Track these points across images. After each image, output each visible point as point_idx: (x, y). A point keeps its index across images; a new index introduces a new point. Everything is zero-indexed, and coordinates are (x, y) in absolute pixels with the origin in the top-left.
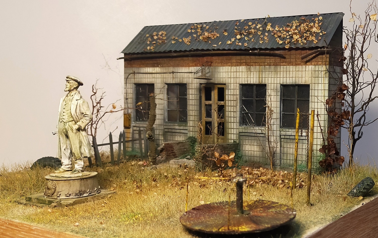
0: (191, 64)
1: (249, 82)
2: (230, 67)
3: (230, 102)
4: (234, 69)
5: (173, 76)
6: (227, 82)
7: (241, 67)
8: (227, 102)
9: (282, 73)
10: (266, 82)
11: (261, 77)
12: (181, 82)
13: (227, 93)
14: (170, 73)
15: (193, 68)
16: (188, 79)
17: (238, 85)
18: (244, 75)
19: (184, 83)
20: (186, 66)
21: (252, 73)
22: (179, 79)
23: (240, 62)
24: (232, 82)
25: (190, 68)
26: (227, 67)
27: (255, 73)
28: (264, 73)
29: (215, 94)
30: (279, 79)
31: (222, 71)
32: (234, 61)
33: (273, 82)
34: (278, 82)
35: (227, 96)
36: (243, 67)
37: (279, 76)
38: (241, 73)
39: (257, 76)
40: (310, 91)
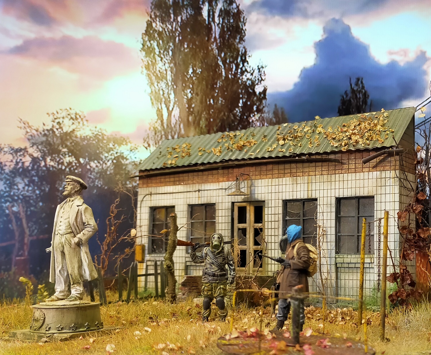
0: (221, 179)
1: (295, 198)
2: (270, 180)
3: (270, 223)
4: (275, 181)
5: (199, 195)
6: (266, 199)
7: (284, 179)
8: (266, 223)
9: (337, 183)
10: (317, 196)
11: (310, 189)
12: (209, 202)
13: (266, 212)
14: (195, 191)
15: (224, 183)
16: (217, 197)
17: (281, 202)
18: (289, 188)
19: (212, 202)
20: (215, 182)
21: (299, 185)
22: (206, 198)
23: (283, 172)
24: (273, 198)
25: (221, 183)
26: (267, 180)
27: (302, 185)
28: (314, 184)
29: (250, 215)
30: (333, 191)
31: (260, 185)
32: (276, 172)
33: (325, 195)
34: (333, 195)
35: (266, 216)
36: (288, 179)
37: (333, 187)
38: (284, 186)
39: (306, 189)
40: (375, 204)
